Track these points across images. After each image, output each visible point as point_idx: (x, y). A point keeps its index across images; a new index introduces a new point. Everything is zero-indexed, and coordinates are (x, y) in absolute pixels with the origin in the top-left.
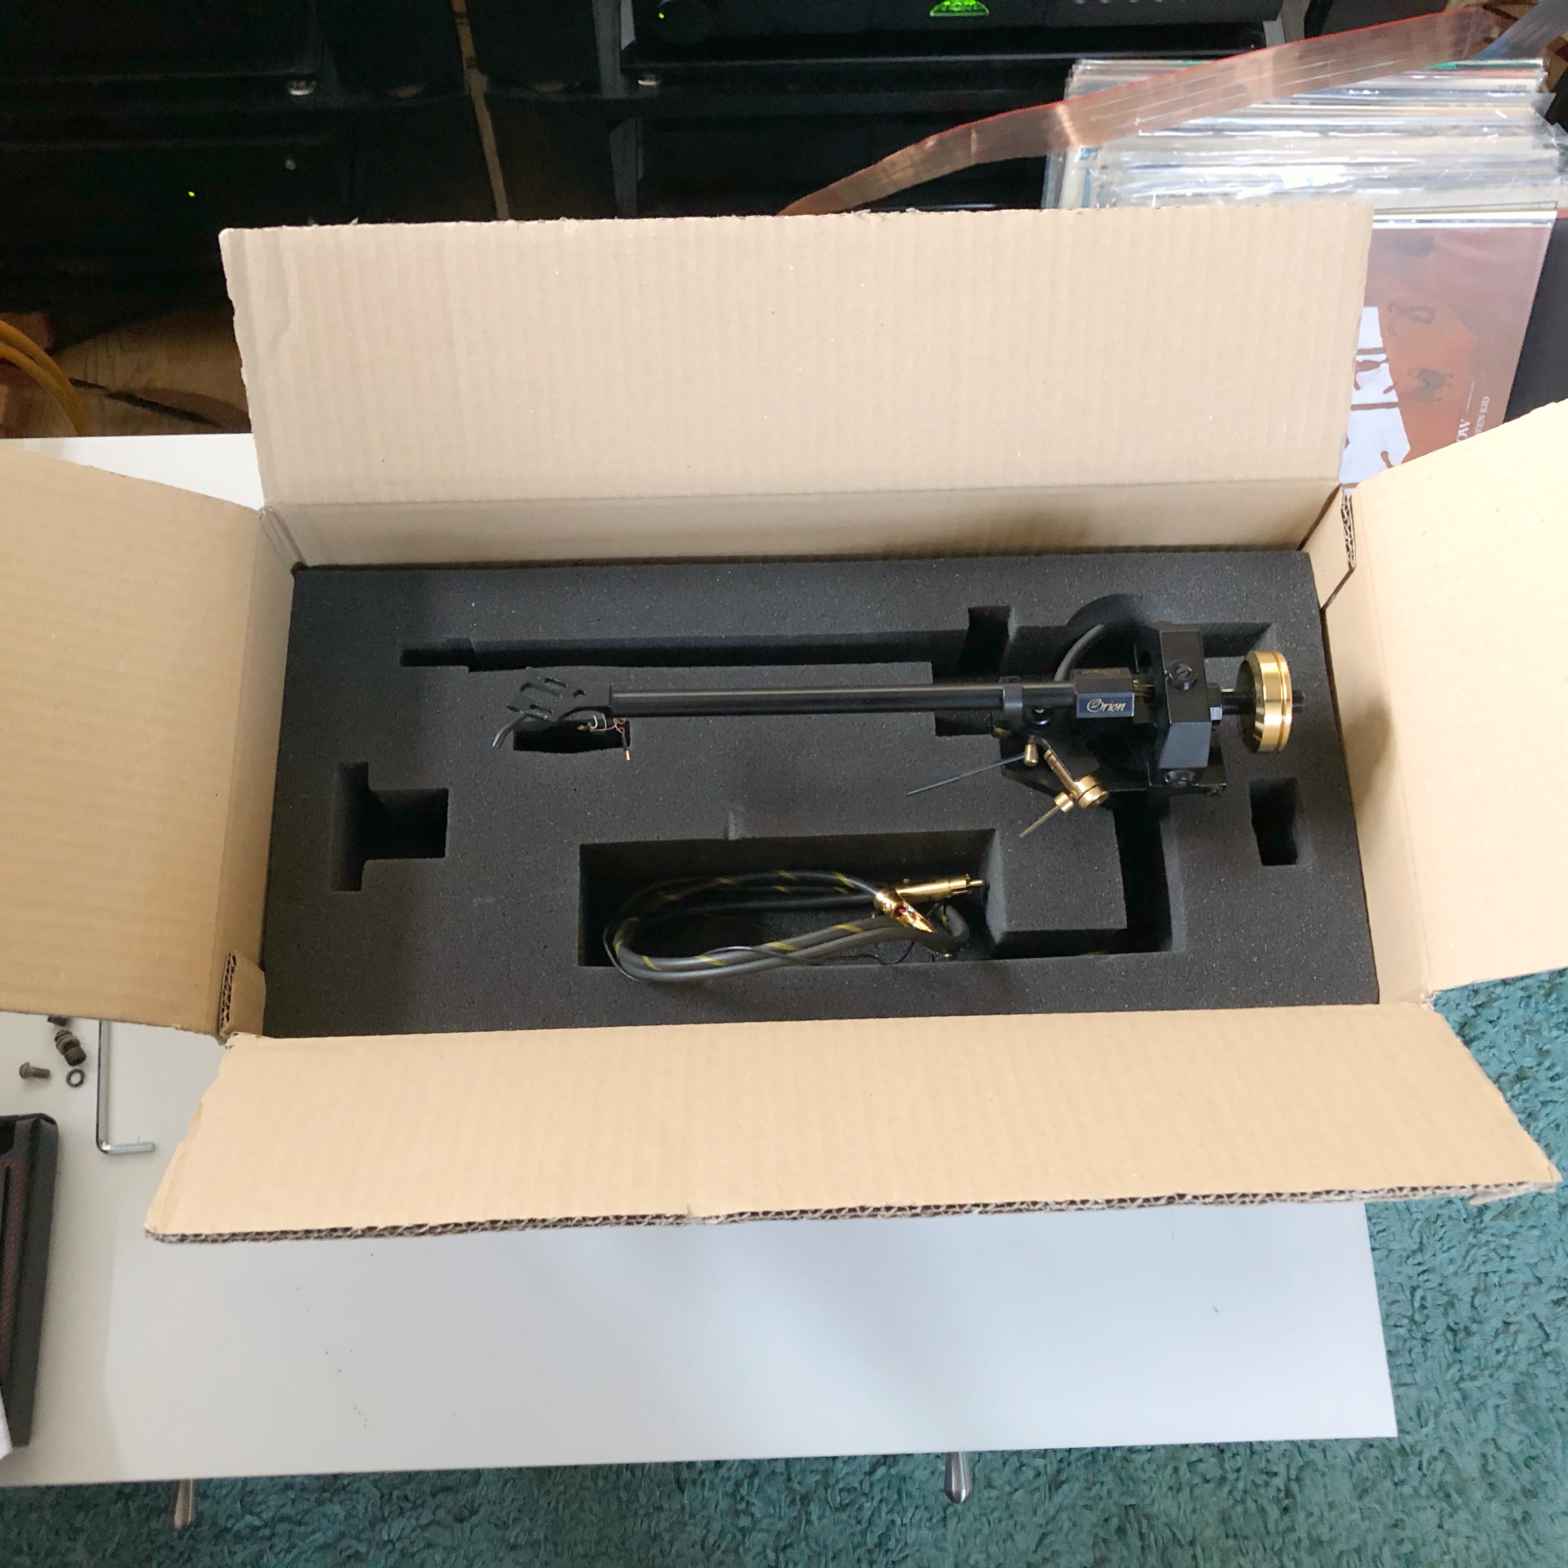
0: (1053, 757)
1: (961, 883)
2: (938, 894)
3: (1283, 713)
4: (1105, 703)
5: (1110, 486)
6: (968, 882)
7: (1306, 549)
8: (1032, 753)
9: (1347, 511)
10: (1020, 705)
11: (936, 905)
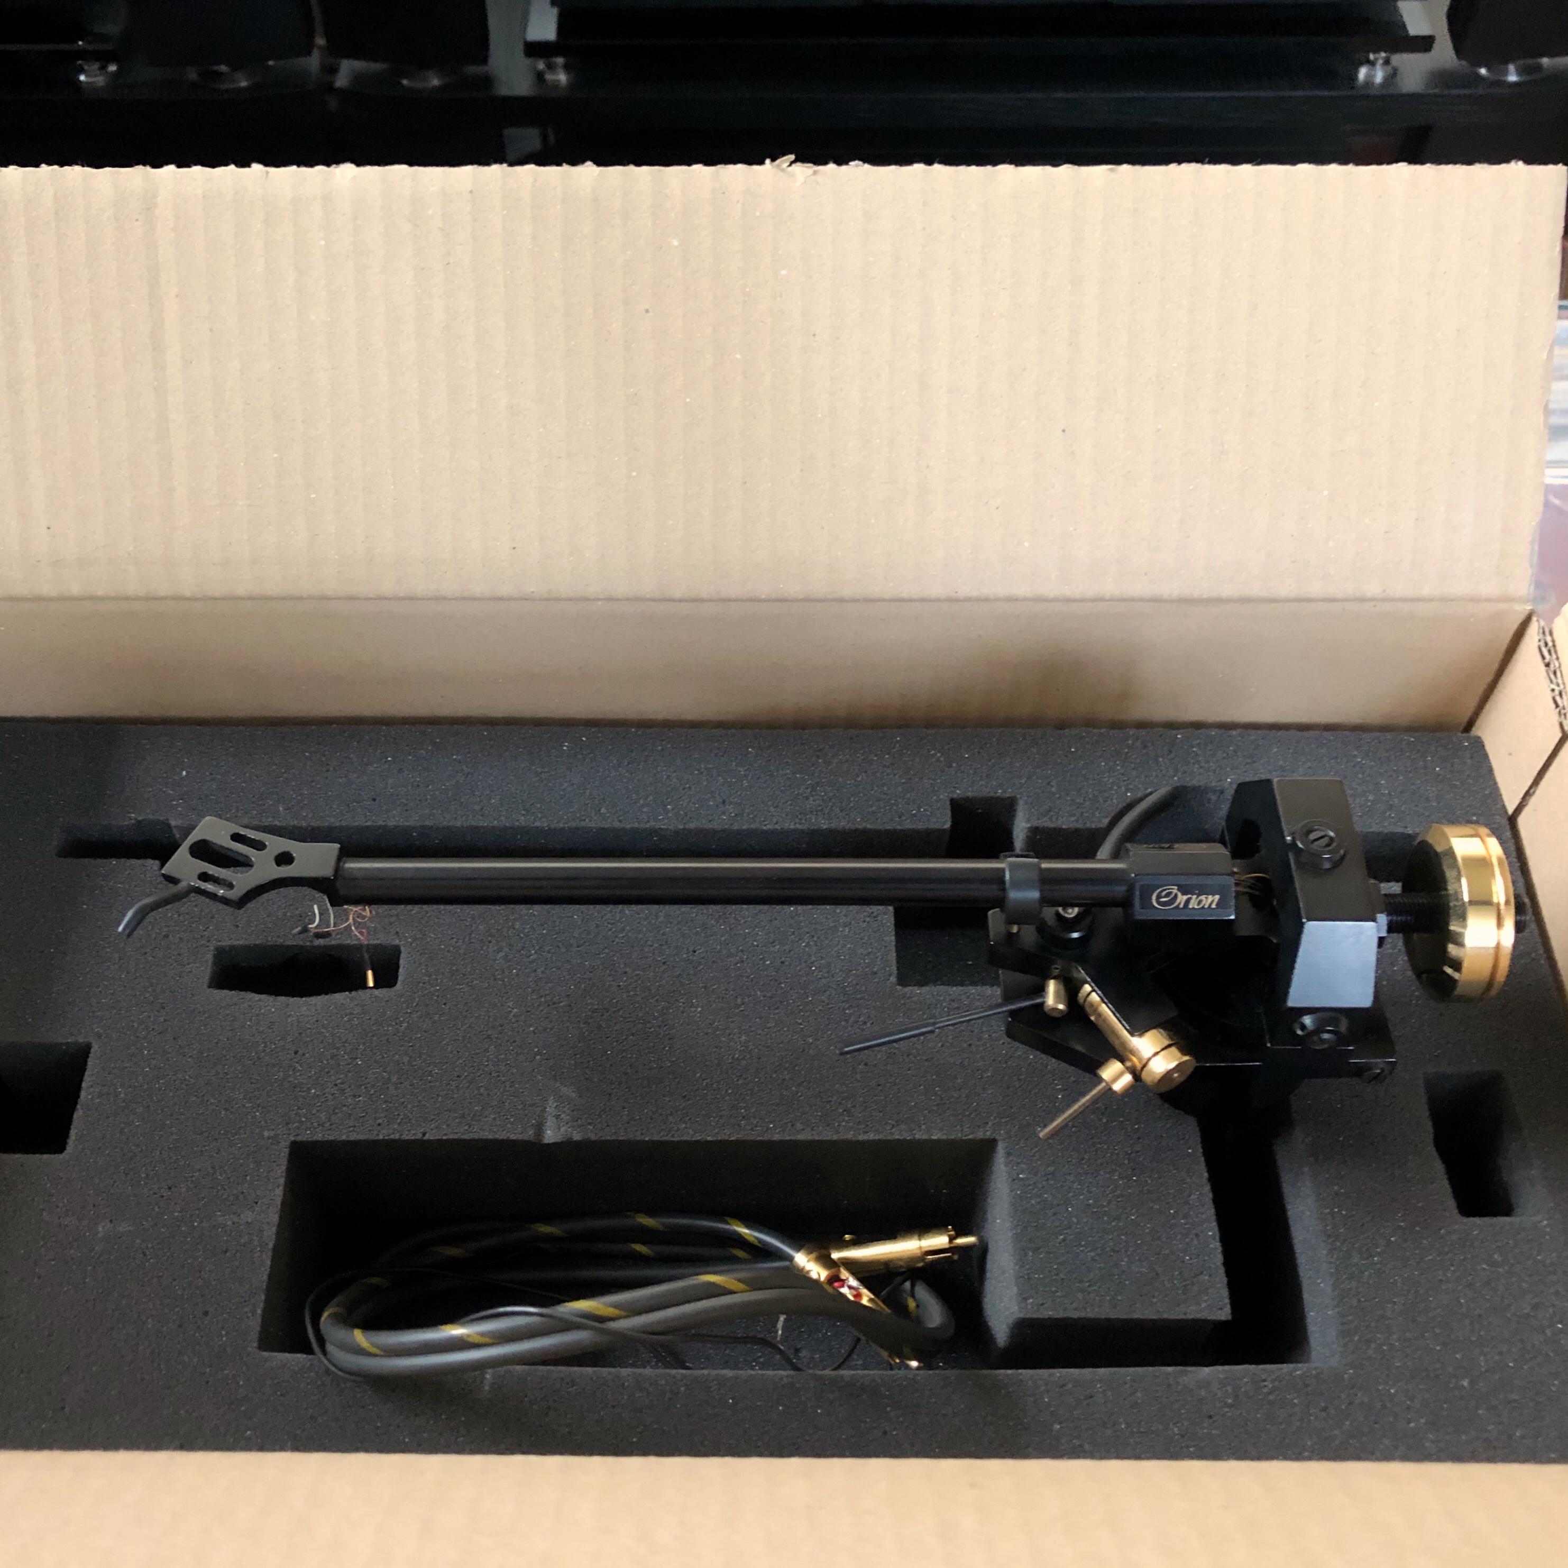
0: (1095, 997)
1: (939, 1241)
2: (900, 1259)
3: (1500, 924)
4: (1183, 894)
5: (1170, 601)
6: (952, 1239)
7: (1476, 731)
8: (1057, 993)
9: (1548, 650)
10: (1035, 894)
11: (899, 1279)
